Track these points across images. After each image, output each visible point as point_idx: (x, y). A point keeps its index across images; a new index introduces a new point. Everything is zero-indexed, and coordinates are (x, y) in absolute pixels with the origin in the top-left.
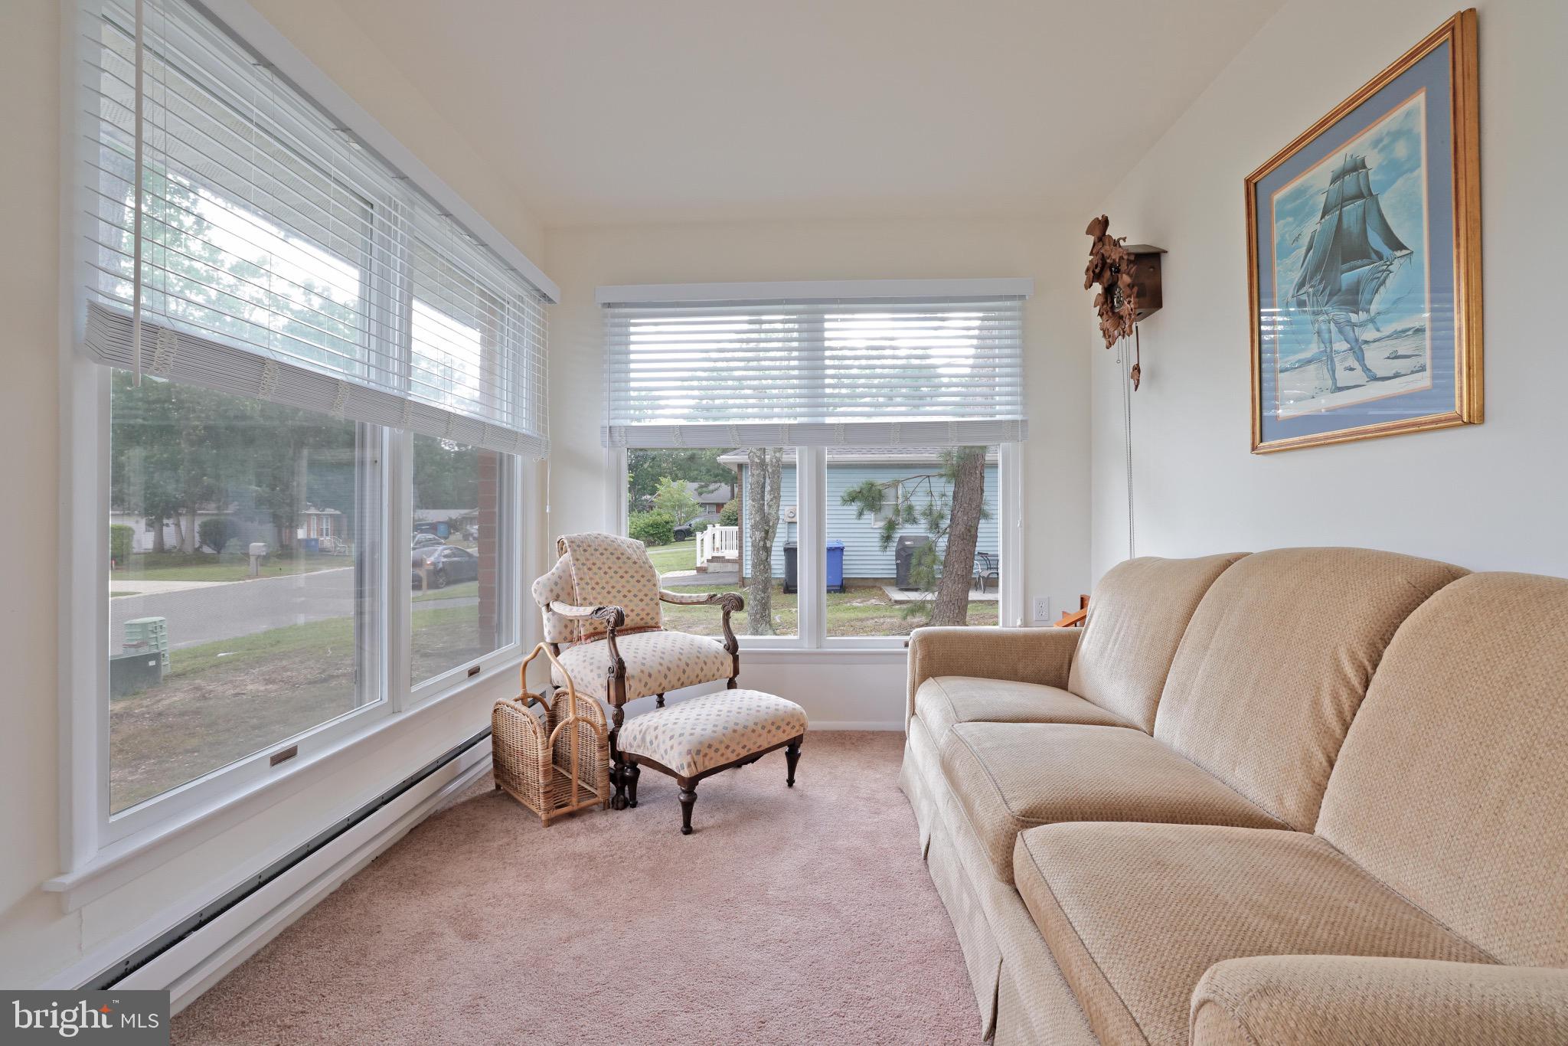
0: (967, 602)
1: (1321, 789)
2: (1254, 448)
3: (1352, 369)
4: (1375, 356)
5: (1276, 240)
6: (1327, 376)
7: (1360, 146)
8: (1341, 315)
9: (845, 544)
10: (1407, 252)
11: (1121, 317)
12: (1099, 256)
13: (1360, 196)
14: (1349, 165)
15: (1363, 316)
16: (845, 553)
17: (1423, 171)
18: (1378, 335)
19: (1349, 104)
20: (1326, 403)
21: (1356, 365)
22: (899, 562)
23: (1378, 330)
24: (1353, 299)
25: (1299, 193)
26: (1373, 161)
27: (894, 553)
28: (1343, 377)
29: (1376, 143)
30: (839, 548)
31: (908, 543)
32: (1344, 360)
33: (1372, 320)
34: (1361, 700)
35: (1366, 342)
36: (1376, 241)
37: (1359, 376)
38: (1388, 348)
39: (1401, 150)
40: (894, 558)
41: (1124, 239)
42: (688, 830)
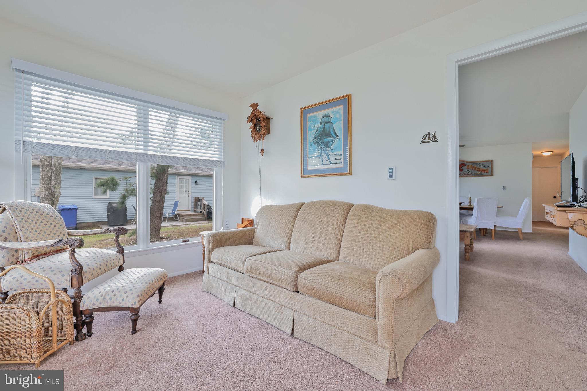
0: (160, 227)
1: (339, 251)
2: (301, 176)
3: (327, 160)
4: (332, 158)
5: (308, 126)
6: (321, 161)
7: (329, 111)
8: (324, 148)
9: (78, 207)
10: (338, 138)
11: (260, 134)
12: (254, 115)
13: (329, 122)
14: (327, 115)
15: (329, 149)
16: (78, 211)
17: (342, 122)
18: (332, 154)
19: (327, 102)
20: (320, 167)
21: (328, 159)
22: (109, 213)
23: (333, 153)
24: (327, 145)
25: (314, 117)
26: (332, 116)
27: (106, 210)
28: (325, 162)
29: (333, 112)
30: (75, 208)
31: (113, 205)
32: (325, 158)
33: (331, 150)
34: (344, 231)
35: (330, 155)
36: (332, 134)
37: (328, 162)
38: (335, 157)
39: (338, 116)
40: (106, 212)
41: (264, 112)
42: (134, 331)
